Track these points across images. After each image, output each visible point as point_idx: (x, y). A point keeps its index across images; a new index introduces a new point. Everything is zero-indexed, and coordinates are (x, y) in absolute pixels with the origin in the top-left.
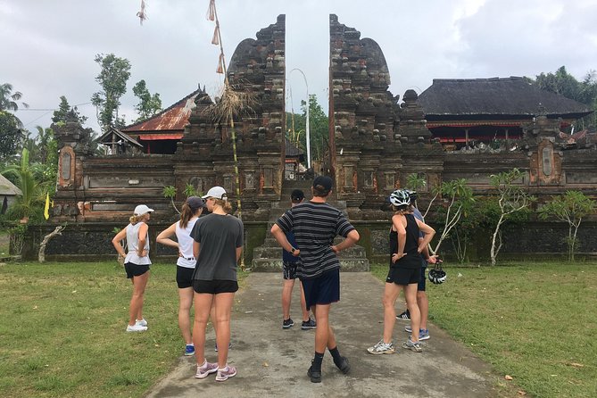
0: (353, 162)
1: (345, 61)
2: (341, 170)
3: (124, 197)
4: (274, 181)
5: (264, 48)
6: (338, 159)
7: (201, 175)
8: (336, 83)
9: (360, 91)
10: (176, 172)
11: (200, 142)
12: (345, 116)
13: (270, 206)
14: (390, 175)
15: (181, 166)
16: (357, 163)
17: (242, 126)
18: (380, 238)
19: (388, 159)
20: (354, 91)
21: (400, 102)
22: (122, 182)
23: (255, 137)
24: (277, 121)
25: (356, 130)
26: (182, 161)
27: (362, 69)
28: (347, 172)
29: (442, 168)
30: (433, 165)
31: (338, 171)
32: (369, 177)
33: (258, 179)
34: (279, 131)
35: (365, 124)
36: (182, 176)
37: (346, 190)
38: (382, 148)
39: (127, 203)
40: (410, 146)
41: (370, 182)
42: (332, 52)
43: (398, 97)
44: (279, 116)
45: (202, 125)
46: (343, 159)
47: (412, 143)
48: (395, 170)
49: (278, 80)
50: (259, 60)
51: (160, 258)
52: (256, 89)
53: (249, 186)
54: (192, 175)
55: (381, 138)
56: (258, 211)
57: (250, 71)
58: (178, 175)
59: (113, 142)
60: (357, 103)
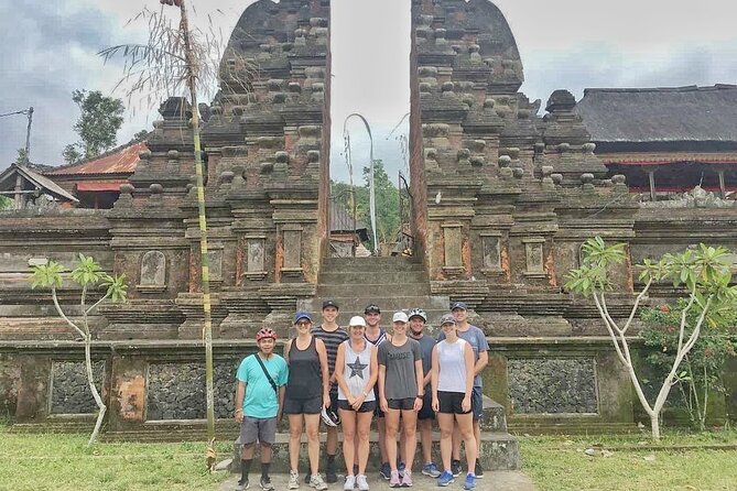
0: (461, 218)
1: (440, 35)
2: (436, 235)
3: (16, 291)
4: (303, 257)
5: (290, 17)
6: (432, 212)
7: (164, 248)
8: (425, 74)
9: (468, 89)
10: (115, 242)
11: (165, 184)
12: (443, 132)
13: (294, 307)
14: (535, 245)
15: (124, 229)
16: (469, 219)
17: (245, 153)
18: (526, 376)
19: (529, 214)
20: (458, 89)
21: (542, 112)
22: (15, 262)
23: (267, 170)
24: (312, 140)
25: (466, 156)
26: (126, 220)
27: (471, 51)
28: (451, 238)
29: (632, 233)
30: (615, 226)
31: (431, 237)
32: (493, 247)
33: (273, 252)
34: (314, 159)
35: (480, 148)
36: (127, 249)
37: (447, 274)
38: (518, 191)
39: (20, 302)
40: (567, 192)
41: (494, 258)
42: (416, 21)
43: (537, 104)
44: (314, 133)
45: (171, 152)
46: (441, 213)
47: (571, 186)
48: (544, 235)
49: (315, 69)
50: (283, 37)
51: (57, 420)
52: (274, 87)
53: (255, 266)
54: (145, 248)
55: (515, 172)
56: (270, 318)
57: (265, 56)
58: (118, 248)
59: (18, 191)
60: (466, 107)
